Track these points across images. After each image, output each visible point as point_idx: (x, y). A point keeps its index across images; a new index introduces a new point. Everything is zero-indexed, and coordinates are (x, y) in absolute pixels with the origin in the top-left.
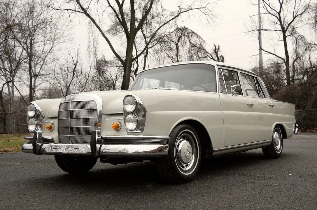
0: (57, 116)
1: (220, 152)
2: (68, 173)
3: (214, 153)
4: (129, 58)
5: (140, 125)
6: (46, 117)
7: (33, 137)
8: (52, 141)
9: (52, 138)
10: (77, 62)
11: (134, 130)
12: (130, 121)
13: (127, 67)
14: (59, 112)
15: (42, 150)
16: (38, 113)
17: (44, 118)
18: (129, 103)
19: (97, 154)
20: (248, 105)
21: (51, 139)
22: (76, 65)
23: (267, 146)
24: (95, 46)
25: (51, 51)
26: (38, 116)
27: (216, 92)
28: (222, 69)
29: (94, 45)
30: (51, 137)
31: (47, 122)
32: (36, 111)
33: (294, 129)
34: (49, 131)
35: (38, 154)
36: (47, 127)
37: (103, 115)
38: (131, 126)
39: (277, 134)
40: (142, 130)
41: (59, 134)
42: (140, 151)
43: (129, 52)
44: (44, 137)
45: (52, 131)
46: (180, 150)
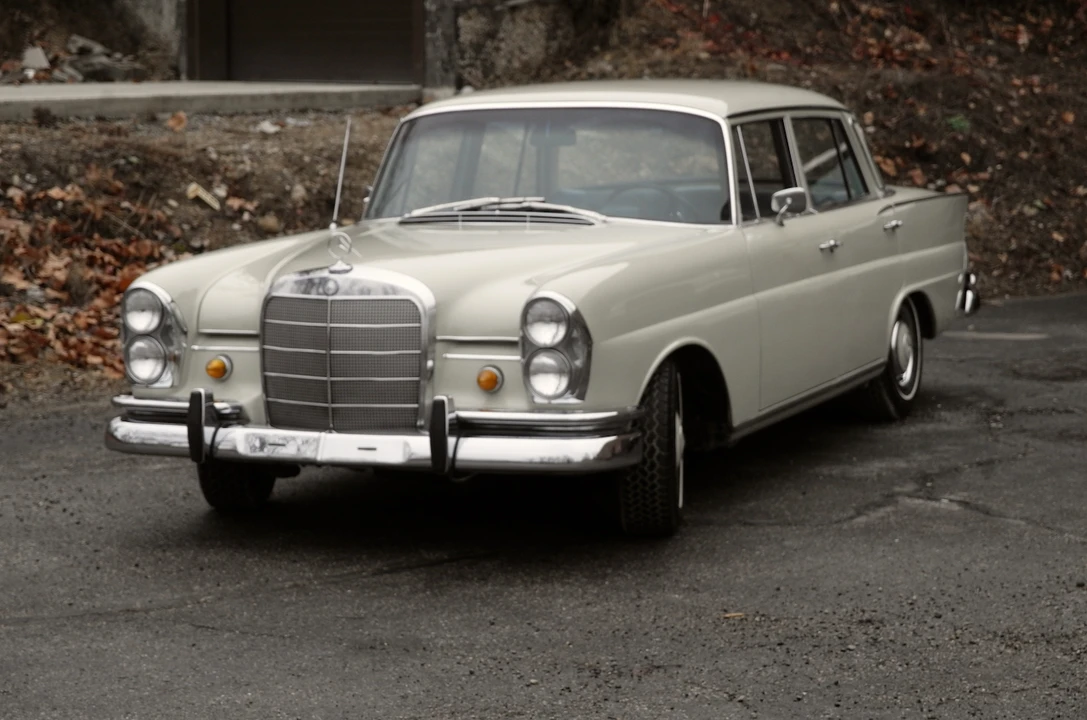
3: (734, 436)
5: (578, 383)
7: (187, 405)
9: (240, 407)
12: (544, 370)
14: (265, 323)
16: (169, 322)
17: (186, 333)
18: (543, 319)
20: (822, 250)
23: (872, 382)
26: (169, 328)
27: (731, 223)
31: (195, 347)
32: (163, 311)
33: (960, 294)
36: (213, 370)
37: (438, 344)
38: (549, 385)
39: (904, 328)
40: (581, 396)
44: (218, 406)
45: (224, 381)
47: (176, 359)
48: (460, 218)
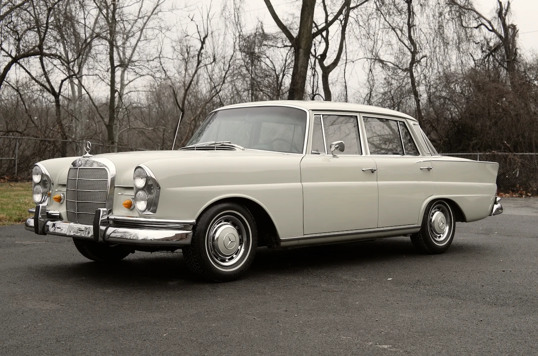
0: (66, 184)
1: (296, 242)
2: (92, 261)
3: (282, 244)
4: (306, 31)
5: (152, 205)
6: (56, 183)
7: (35, 211)
8: (59, 218)
9: (60, 214)
10: (206, 36)
11: (145, 211)
12: (140, 199)
13: (301, 51)
14: (68, 179)
15: (46, 229)
16: (44, 179)
17: (53, 184)
18: (139, 176)
19: (100, 239)
20: (363, 170)
21: (58, 215)
22: (203, 43)
24: (238, 6)
25: (156, 11)
26: (46, 182)
27: (302, 152)
28: (323, 115)
29: (234, 4)
30: (59, 212)
31: (57, 190)
32: (43, 175)
33: (491, 205)
34: (58, 203)
35: (40, 234)
36: (55, 198)
37: (116, 188)
38: (141, 205)
39: (442, 214)
40: (154, 211)
41: (67, 209)
42: (149, 238)
43: (306, 19)
44: (50, 212)
45: (62, 203)
46: (218, 238)
47: (49, 195)
48: (195, 148)
